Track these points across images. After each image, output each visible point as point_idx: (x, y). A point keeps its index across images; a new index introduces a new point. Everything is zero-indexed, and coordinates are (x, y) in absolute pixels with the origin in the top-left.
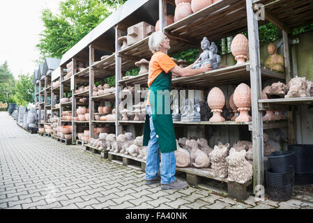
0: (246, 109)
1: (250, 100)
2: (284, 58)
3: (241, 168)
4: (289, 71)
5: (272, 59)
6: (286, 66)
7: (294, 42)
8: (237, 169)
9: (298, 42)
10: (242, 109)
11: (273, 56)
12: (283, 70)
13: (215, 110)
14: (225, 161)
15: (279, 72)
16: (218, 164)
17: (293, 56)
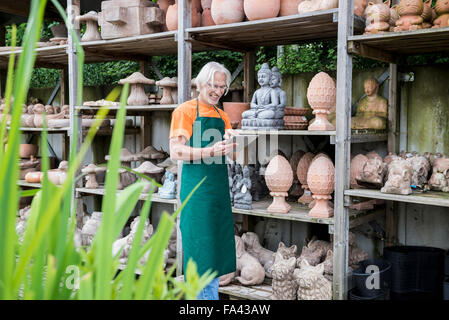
0: (325, 198)
1: (332, 184)
2: (388, 105)
3: (317, 291)
4: (394, 127)
5: (369, 104)
6: (390, 118)
7: (407, 77)
8: (312, 292)
9: (412, 79)
10: (319, 197)
11: (371, 99)
12: (385, 127)
13: (277, 194)
14: (293, 278)
15: (379, 131)
16: (283, 284)
17: (403, 102)
